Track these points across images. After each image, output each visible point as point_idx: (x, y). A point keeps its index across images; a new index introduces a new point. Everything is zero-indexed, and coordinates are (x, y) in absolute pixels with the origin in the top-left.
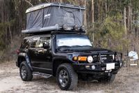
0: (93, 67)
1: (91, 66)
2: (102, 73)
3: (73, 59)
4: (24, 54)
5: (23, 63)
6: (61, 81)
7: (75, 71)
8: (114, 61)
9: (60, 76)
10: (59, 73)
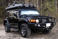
0: (39, 25)
1: (38, 25)
2: (44, 29)
3: (28, 21)
4: (6, 19)
5: (6, 23)
6: (22, 33)
7: (29, 27)
8: (51, 22)
9: (22, 30)
10: (21, 28)
